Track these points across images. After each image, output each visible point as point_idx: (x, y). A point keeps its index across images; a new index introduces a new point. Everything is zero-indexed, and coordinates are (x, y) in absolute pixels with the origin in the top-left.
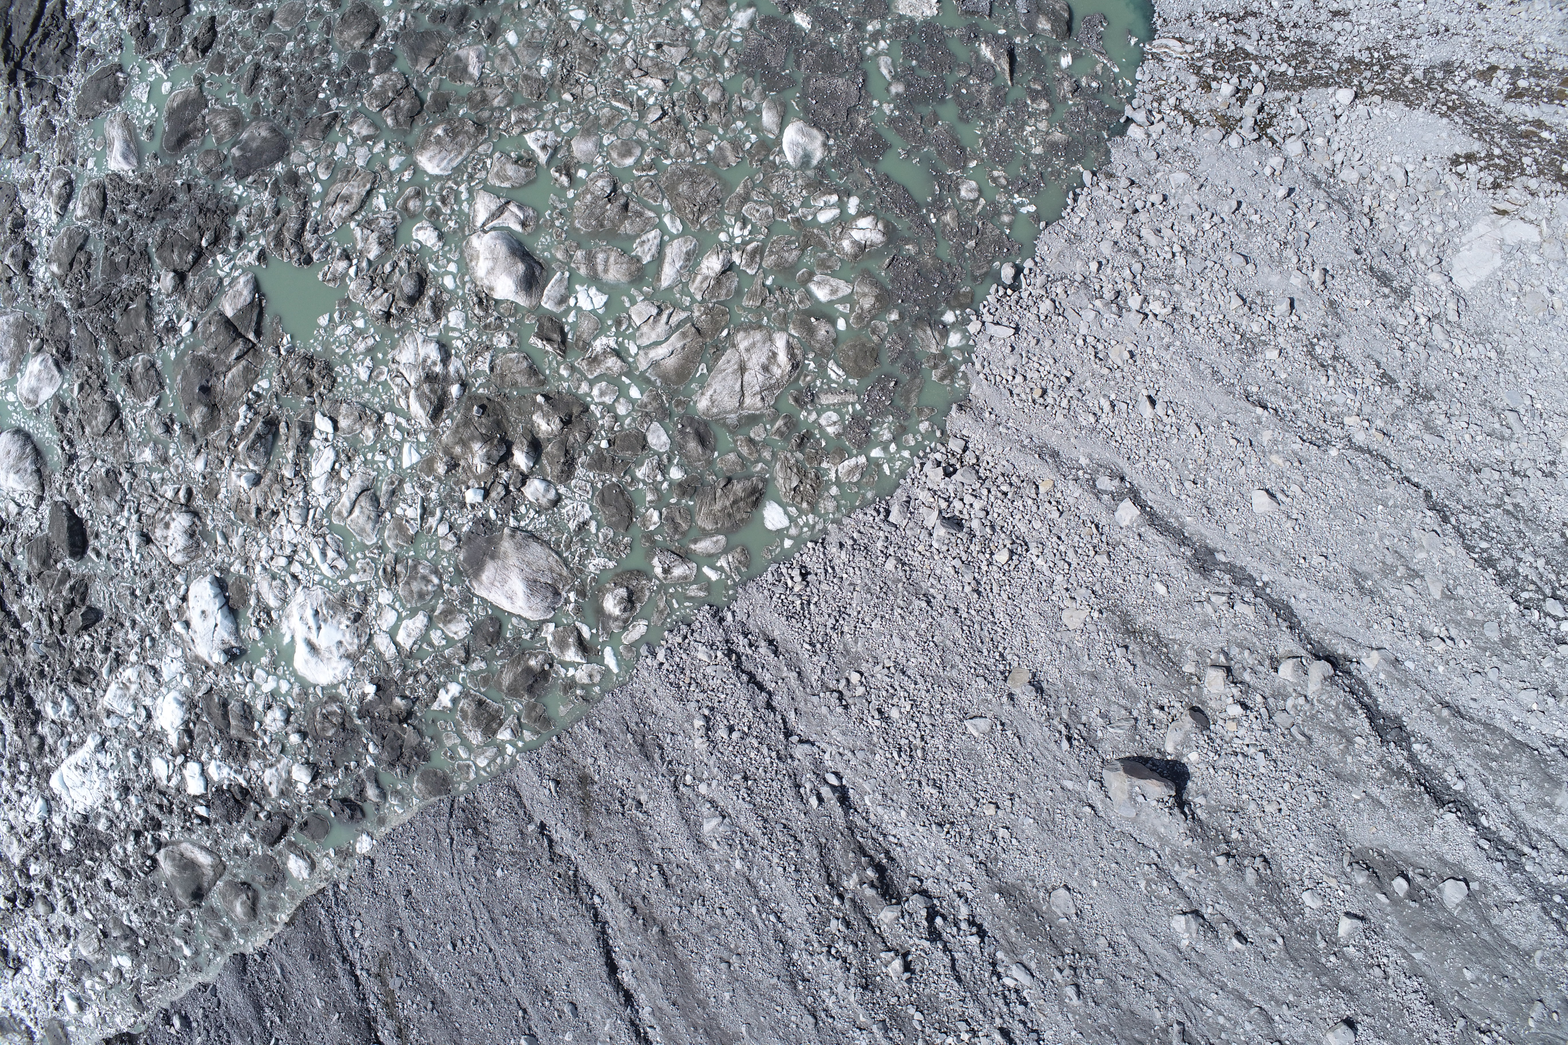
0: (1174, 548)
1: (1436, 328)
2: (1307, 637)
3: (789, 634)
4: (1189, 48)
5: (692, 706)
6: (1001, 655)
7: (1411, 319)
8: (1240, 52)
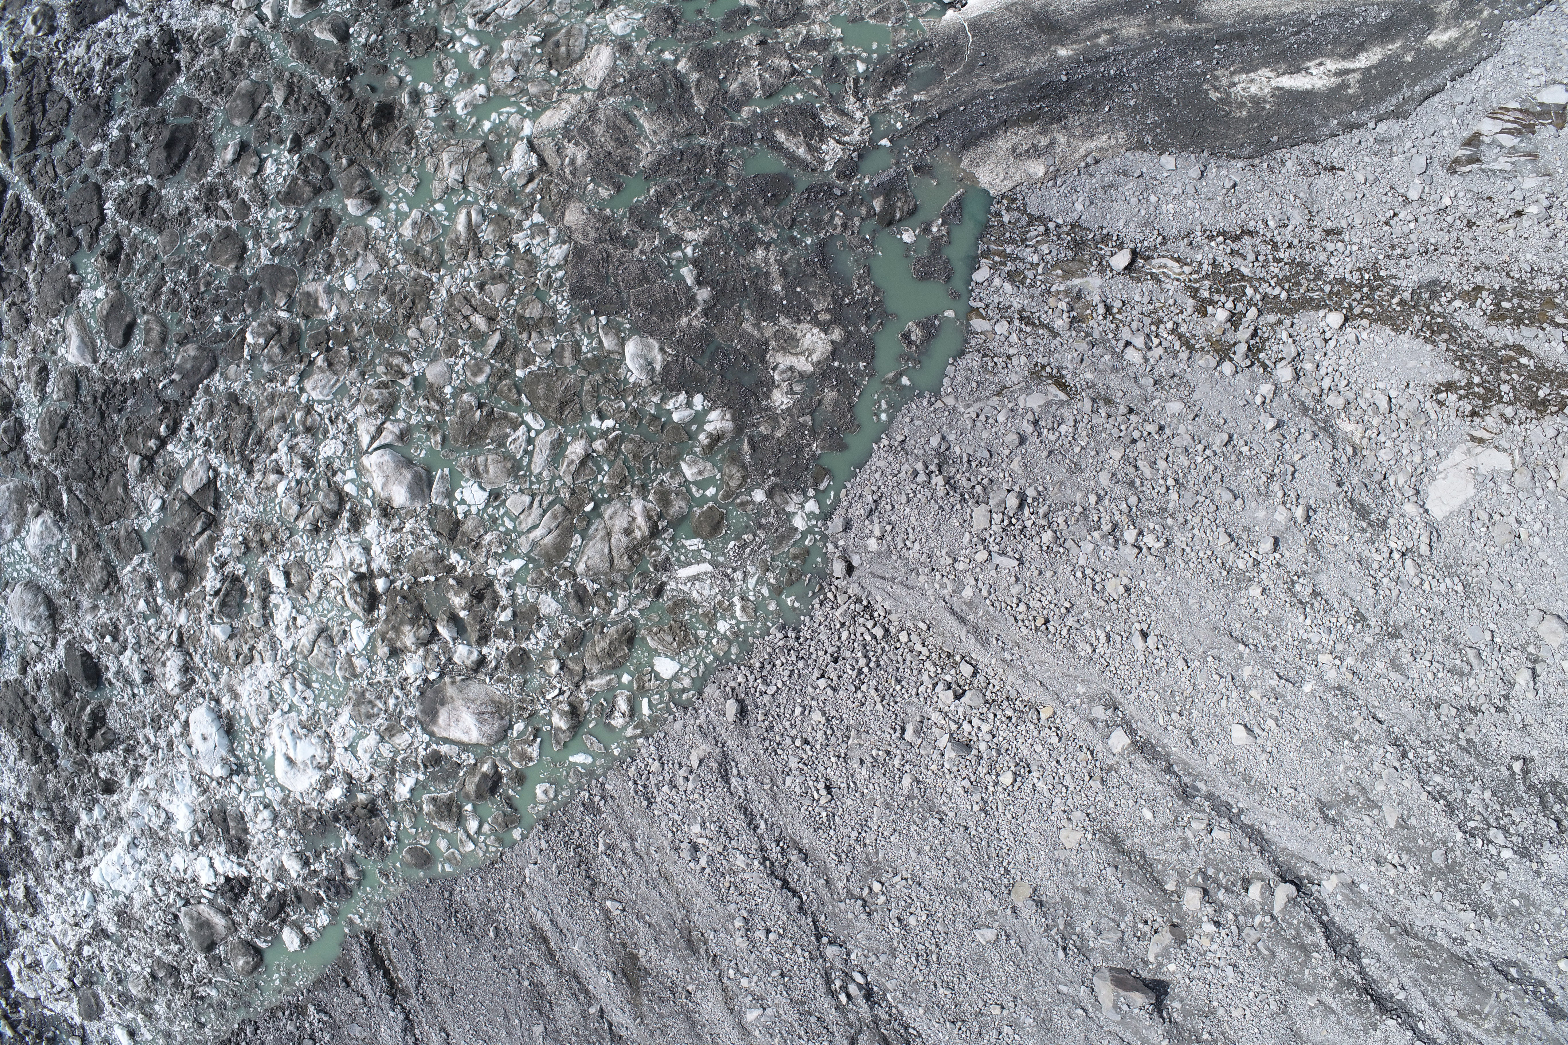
0: (1160, 775)
1: (1408, 562)
2: (1275, 861)
3: (817, 843)
4: (1187, 270)
5: (732, 907)
6: (1007, 871)
7: (1386, 555)
8: (1235, 274)
